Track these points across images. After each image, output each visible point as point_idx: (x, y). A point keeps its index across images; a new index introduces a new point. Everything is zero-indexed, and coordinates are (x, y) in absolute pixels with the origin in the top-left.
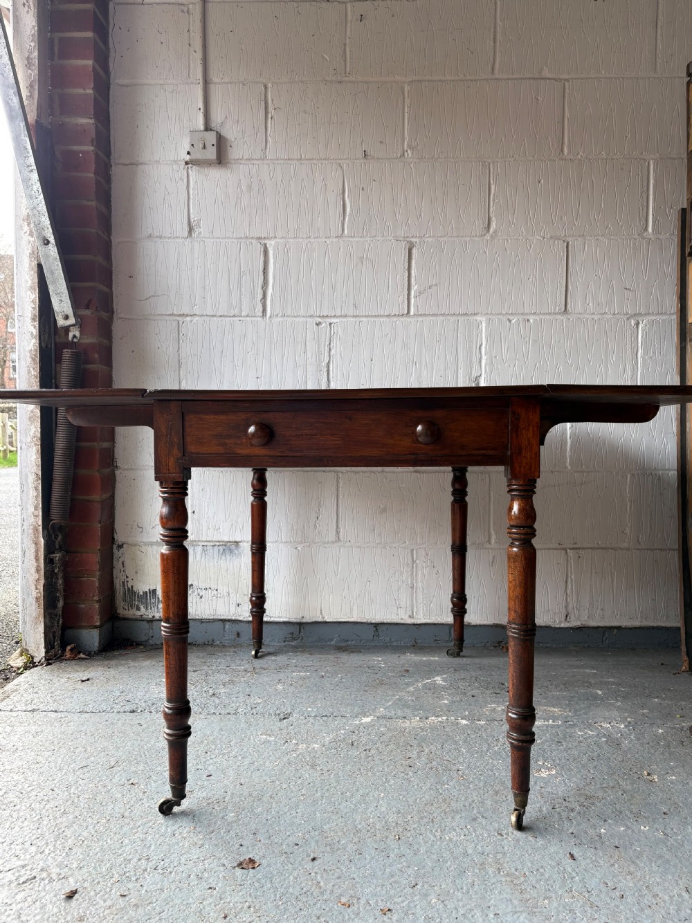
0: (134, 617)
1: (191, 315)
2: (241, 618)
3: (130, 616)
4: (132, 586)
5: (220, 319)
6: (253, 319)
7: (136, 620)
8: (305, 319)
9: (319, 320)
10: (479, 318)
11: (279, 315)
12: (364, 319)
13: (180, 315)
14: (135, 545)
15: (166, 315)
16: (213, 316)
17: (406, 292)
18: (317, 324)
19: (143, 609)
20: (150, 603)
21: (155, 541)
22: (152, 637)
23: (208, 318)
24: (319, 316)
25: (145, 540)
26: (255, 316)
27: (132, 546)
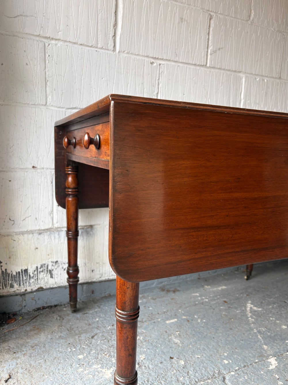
0: (9, 293)
1: (56, 40)
2: (94, 280)
3: (5, 294)
4: (6, 270)
5: (81, 47)
6: (106, 51)
7: (11, 296)
8: (143, 58)
9: (152, 60)
10: (241, 75)
11: (125, 52)
12: (181, 65)
13: (46, 38)
14: (8, 236)
15: (34, 35)
16: (75, 43)
17: (206, 50)
18: (151, 63)
19: (16, 286)
20: (23, 280)
21: (26, 230)
22: (25, 306)
23: (71, 45)
24: (153, 58)
25: (17, 230)
26: (108, 50)
27: (5, 236)
